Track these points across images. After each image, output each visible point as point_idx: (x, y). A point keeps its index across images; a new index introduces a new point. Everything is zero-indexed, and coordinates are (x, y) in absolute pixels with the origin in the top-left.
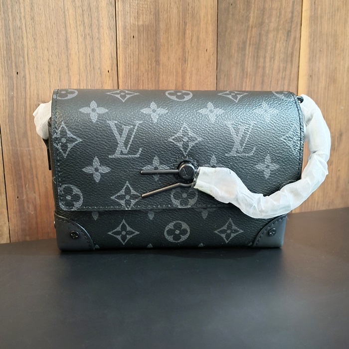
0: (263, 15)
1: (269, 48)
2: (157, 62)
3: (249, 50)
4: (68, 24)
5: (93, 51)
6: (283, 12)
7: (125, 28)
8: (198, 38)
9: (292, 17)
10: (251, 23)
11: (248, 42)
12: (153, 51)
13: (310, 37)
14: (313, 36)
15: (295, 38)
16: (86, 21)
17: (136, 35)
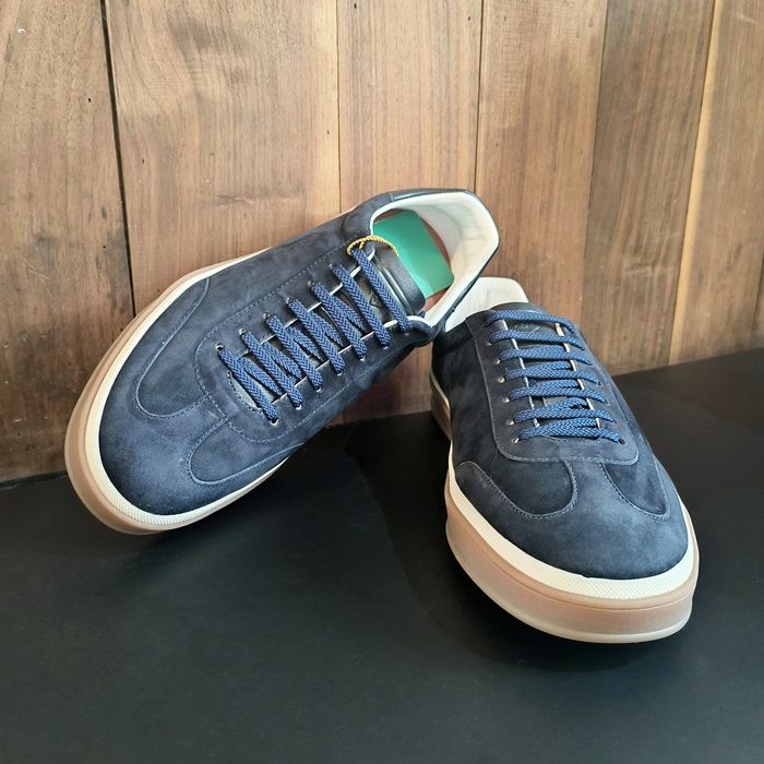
0: (654, 97)
1: (658, 141)
2: (522, 174)
3: (634, 146)
4: (423, 136)
5: (448, 169)
6: (680, 91)
7: (488, 135)
8: (573, 138)
9: (691, 96)
10: (638, 110)
11: (633, 136)
12: (517, 160)
13: (712, 120)
14: (716, 118)
15: (692, 124)
16: (444, 130)
17: (500, 142)
